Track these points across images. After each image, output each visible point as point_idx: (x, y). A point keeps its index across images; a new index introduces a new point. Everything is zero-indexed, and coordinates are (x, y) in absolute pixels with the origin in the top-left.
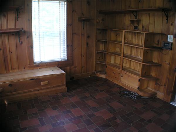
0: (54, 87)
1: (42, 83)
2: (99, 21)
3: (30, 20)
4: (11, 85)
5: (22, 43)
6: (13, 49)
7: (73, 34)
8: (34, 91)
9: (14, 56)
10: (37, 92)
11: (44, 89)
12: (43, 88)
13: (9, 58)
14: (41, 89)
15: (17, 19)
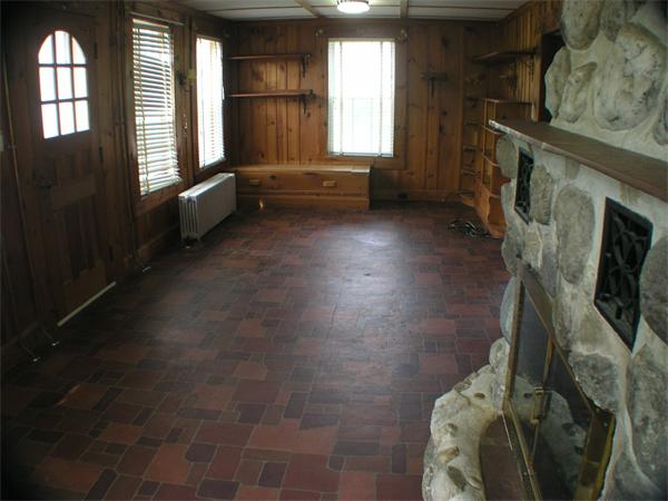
0: (345, 195)
1: (325, 184)
2: (473, 81)
3: (324, 76)
4: (273, 177)
5: (309, 115)
6: (294, 125)
7: (408, 106)
8: (312, 194)
9: (294, 136)
10: (314, 197)
11: (328, 194)
12: (325, 192)
13: (285, 138)
14: (323, 194)
15: (302, 74)
